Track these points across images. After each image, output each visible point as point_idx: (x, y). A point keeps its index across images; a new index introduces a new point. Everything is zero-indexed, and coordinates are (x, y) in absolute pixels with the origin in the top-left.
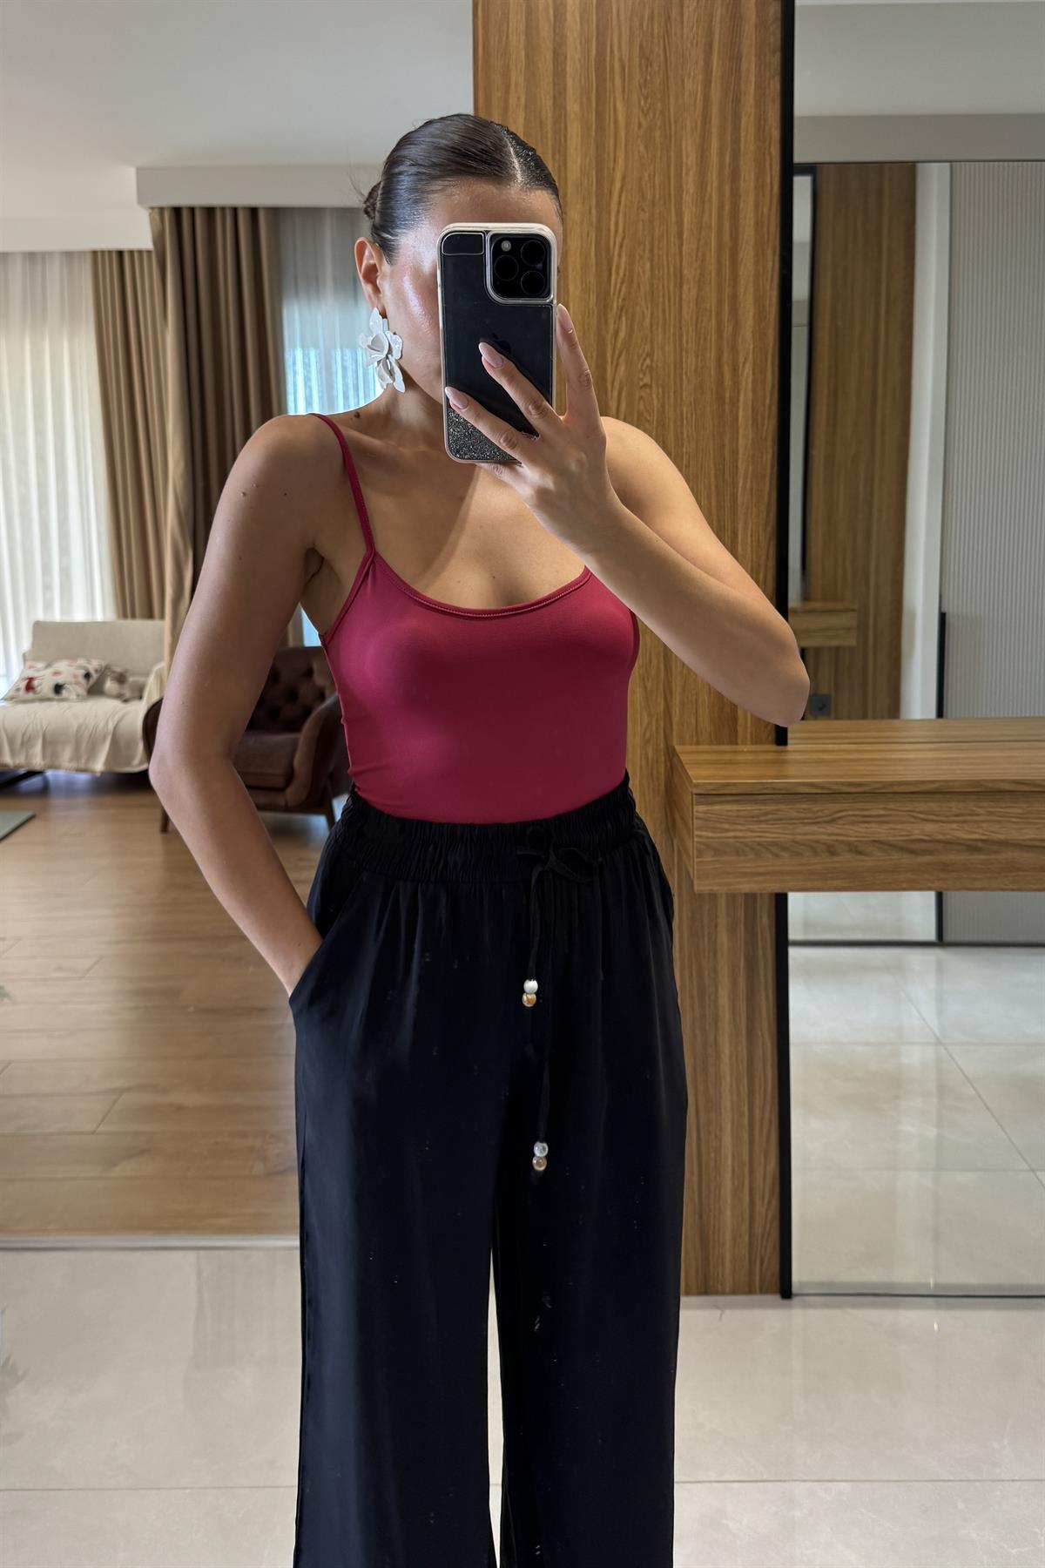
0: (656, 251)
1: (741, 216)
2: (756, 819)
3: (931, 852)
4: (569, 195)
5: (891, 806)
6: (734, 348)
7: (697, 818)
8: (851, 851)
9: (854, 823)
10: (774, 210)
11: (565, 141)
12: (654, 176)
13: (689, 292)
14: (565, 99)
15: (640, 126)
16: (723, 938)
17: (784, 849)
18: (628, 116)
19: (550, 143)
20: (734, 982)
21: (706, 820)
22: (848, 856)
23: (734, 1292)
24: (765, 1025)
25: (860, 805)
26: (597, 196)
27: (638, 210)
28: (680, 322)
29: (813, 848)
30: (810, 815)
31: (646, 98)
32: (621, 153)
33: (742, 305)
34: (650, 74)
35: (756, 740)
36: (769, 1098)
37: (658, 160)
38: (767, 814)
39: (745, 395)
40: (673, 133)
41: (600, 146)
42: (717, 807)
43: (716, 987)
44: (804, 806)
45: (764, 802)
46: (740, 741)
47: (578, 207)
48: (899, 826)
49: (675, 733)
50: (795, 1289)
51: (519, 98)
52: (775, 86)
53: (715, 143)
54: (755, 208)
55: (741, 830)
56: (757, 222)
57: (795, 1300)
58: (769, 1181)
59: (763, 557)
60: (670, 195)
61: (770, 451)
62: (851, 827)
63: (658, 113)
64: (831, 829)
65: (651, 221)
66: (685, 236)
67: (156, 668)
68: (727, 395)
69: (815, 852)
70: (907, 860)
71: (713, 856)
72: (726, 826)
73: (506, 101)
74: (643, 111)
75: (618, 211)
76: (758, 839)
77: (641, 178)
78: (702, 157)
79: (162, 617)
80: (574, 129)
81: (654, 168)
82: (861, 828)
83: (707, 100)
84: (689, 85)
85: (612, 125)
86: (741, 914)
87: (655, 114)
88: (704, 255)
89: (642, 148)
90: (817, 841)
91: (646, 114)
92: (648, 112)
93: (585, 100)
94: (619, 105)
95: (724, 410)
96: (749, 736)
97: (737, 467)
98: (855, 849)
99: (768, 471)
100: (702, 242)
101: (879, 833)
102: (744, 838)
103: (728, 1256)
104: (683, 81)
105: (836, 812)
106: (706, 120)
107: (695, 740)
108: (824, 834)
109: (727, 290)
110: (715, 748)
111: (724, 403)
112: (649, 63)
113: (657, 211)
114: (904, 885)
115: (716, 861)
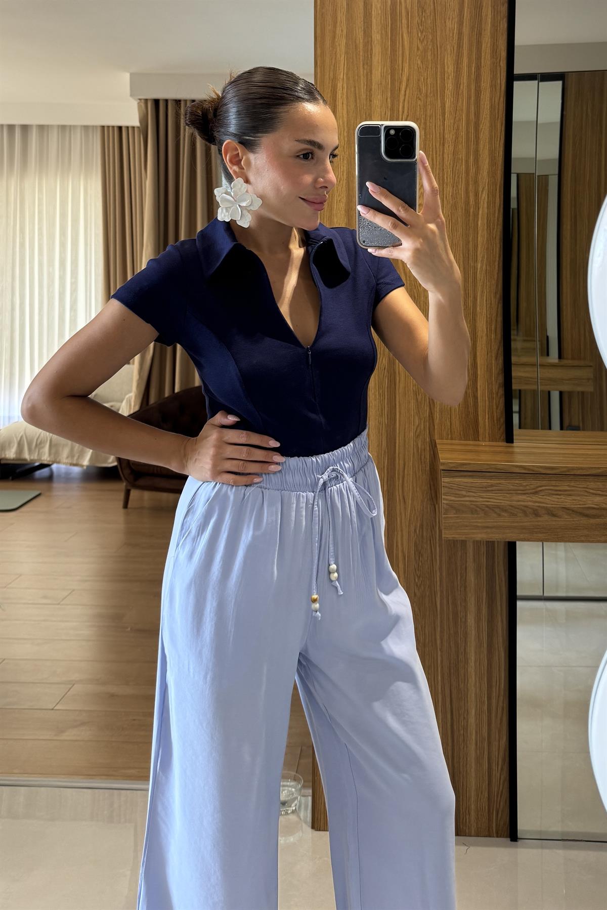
0: (428, 124)
1: (482, 103)
2: (485, 489)
3: (598, 517)
4: (373, 90)
5: (572, 484)
6: (476, 182)
7: (443, 487)
8: (548, 514)
9: (550, 495)
10: (502, 99)
11: (371, 57)
12: (427, 79)
13: (449, 149)
14: (371, 32)
15: (418, 49)
16: (471, 577)
17: (506, 511)
18: (411, 43)
19: (361, 58)
20: (479, 610)
21: (449, 488)
22: (546, 517)
23: (478, 835)
24: (501, 640)
25: (553, 483)
26: (391, 91)
27: (416, 100)
28: (443, 166)
29: (525, 511)
30: (521, 488)
31: (422, 32)
32: (406, 66)
33: (481, 156)
34: (425, 17)
35: (493, 439)
36: (502, 693)
37: (430, 70)
38: (492, 486)
39: (483, 211)
40: (439, 53)
41: (393, 61)
42: (457, 480)
43: (466, 612)
44: (517, 482)
45: (491, 478)
46: (480, 438)
47: (379, 97)
48: (578, 498)
49: (436, 431)
50: (519, 835)
51: (342, 31)
52: (504, 25)
53: (465, 60)
54: (490, 98)
55: (474, 497)
56: (491, 107)
57: (520, 842)
58: (502, 753)
59: (494, 315)
60: (437, 90)
61: (498, 245)
62: (548, 498)
63: (429, 41)
64: (535, 498)
65: (425, 106)
66: (446, 116)
67: (127, 396)
68: (472, 210)
69: (525, 512)
70: (584, 521)
71: (454, 514)
72: (464, 493)
73: (334, 32)
74: (420, 39)
75: (404, 100)
76: (487, 503)
77: (419, 80)
78: (457, 68)
79: (133, 364)
80: (377, 49)
81: (427, 74)
82: (554, 498)
83: (460, 33)
84: (449, 24)
85: (401, 48)
86: (484, 560)
87: (428, 42)
88: (458, 126)
89: (419, 62)
90: (526, 507)
91: (422, 42)
92: (423, 40)
93: (383, 32)
94: (405, 36)
95: (469, 220)
96: (487, 435)
97: (477, 255)
98: (551, 513)
99: (497, 259)
100: (457, 118)
101: (566, 502)
102: (476, 502)
103: (473, 807)
104: (445, 22)
105: (538, 487)
106: (460, 46)
107: (449, 436)
108: (530, 501)
109: (472, 147)
110: (463, 442)
111: (469, 215)
112: (424, 10)
113: (429, 99)
114: (583, 538)
115: (457, 517)
